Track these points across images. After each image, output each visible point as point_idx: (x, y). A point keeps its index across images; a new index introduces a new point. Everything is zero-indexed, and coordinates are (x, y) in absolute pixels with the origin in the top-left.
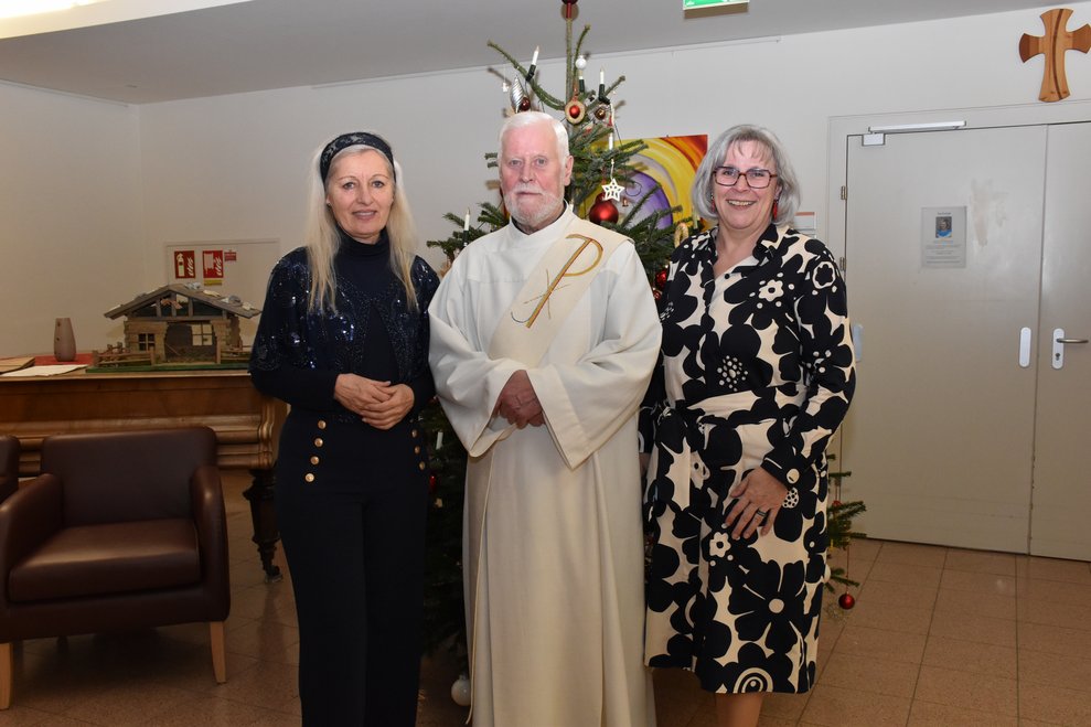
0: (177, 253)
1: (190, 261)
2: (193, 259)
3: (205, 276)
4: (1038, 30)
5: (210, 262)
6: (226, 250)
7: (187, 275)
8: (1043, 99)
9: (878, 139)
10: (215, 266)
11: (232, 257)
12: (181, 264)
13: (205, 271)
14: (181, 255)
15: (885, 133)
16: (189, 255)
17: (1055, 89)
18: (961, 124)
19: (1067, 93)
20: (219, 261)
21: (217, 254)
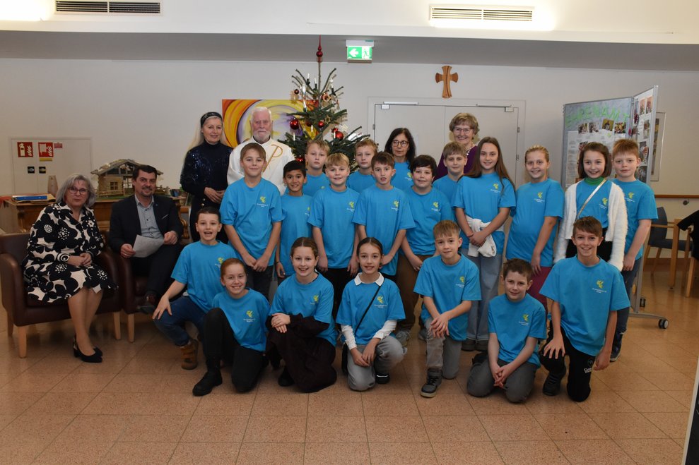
0: (19, 143)
1: (29, 148)
2: (31, 146)
3: (40, 156)
4: (441, 72)
5: (44, 149)
6: (55, 142)
7: (27, 155)
8: (444, 97)
9: (387, 107)
10: (47, 150)
11: (60, 146)
12: (22, 149)
13: (40, 153)
14: (22, 144)
15: (390, 105)
16: (28, 144)
17: (447, 94)
18: (416, 103)
19: (451, 96)
20: (50, 148)
21: (49, 144)
